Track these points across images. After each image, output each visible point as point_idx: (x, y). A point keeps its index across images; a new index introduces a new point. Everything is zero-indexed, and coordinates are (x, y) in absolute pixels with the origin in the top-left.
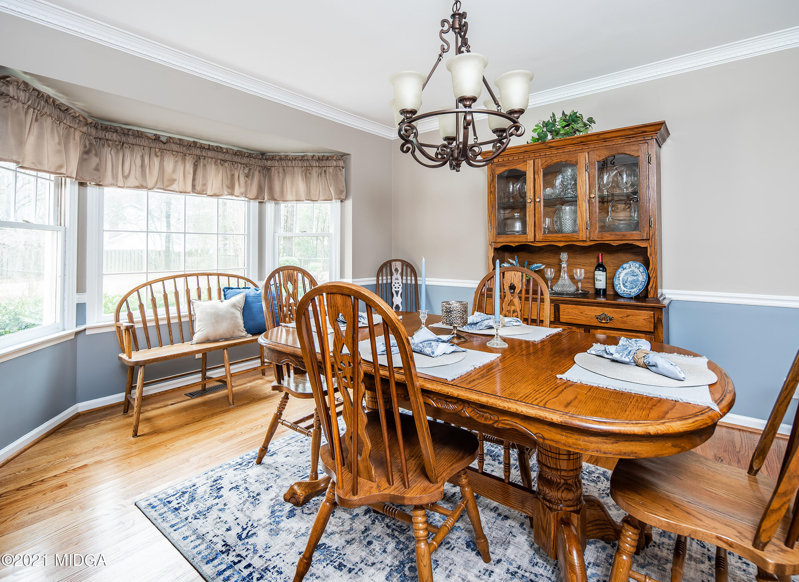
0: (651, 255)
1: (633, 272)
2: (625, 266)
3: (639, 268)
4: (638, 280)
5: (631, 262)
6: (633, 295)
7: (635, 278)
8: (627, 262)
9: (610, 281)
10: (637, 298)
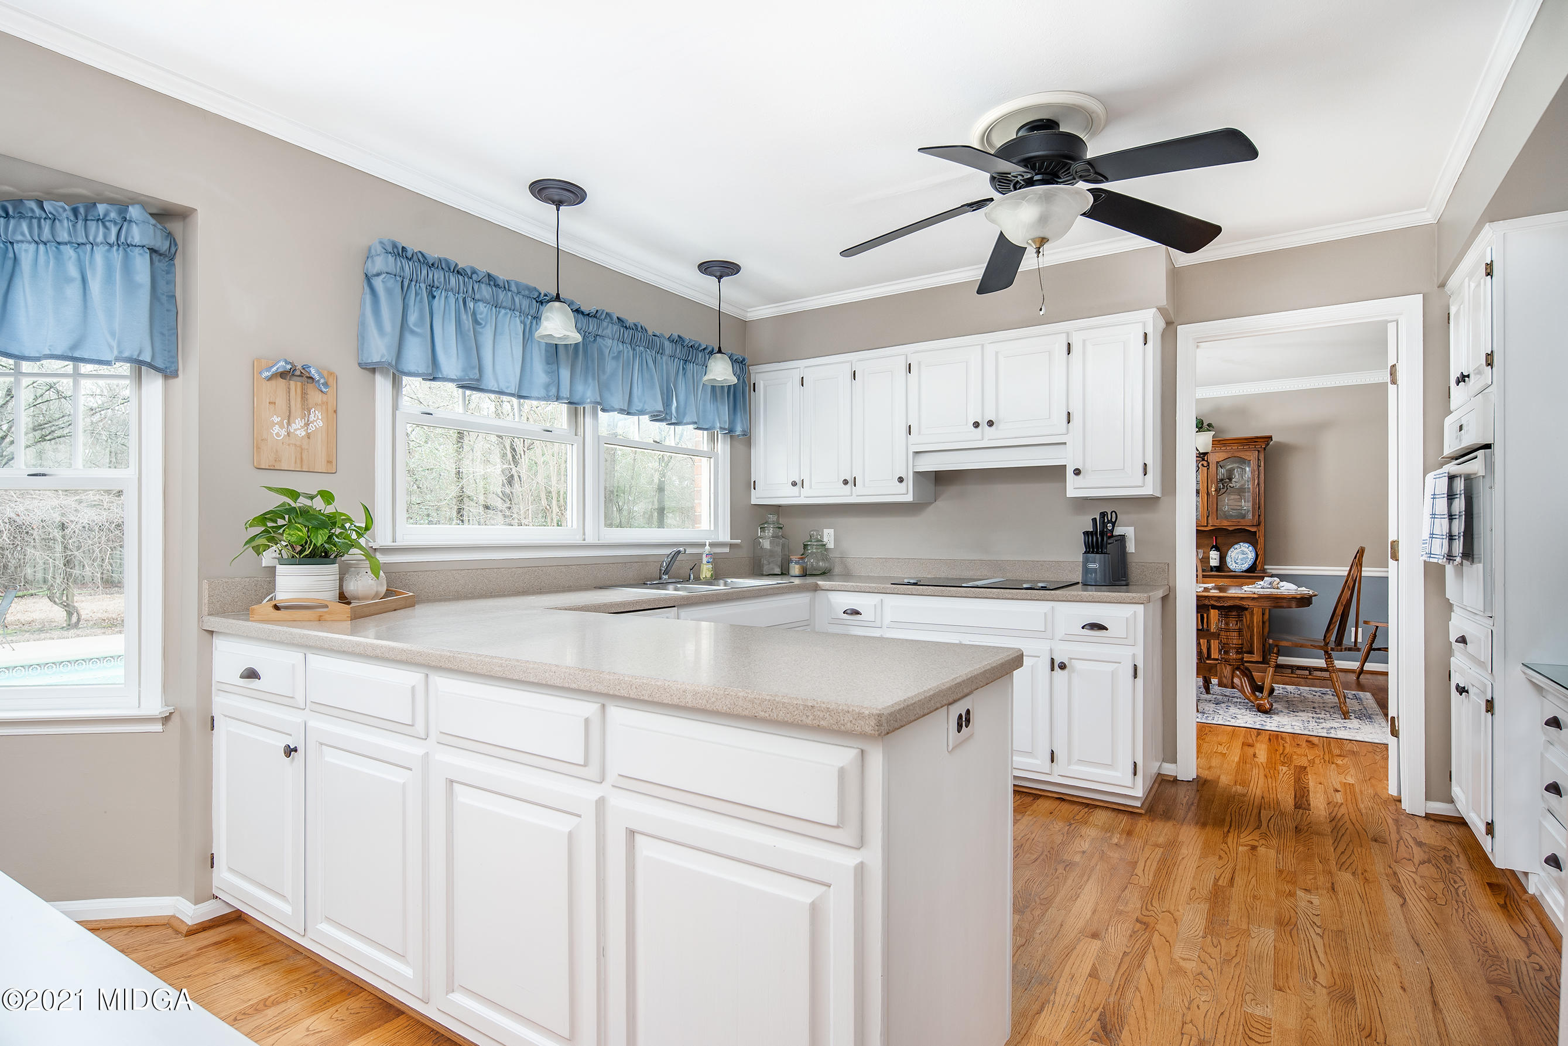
0: (1259, 537)
1: (1243, 551)
2: (1236, 546)
3: (1248, 548)
4: (1248, 558)
5: (1241, 544)
6: (1244, 569)
7: (1245, 556)
8: (1237, 543)
9: (1222, 559)
10: (1247, 571)
